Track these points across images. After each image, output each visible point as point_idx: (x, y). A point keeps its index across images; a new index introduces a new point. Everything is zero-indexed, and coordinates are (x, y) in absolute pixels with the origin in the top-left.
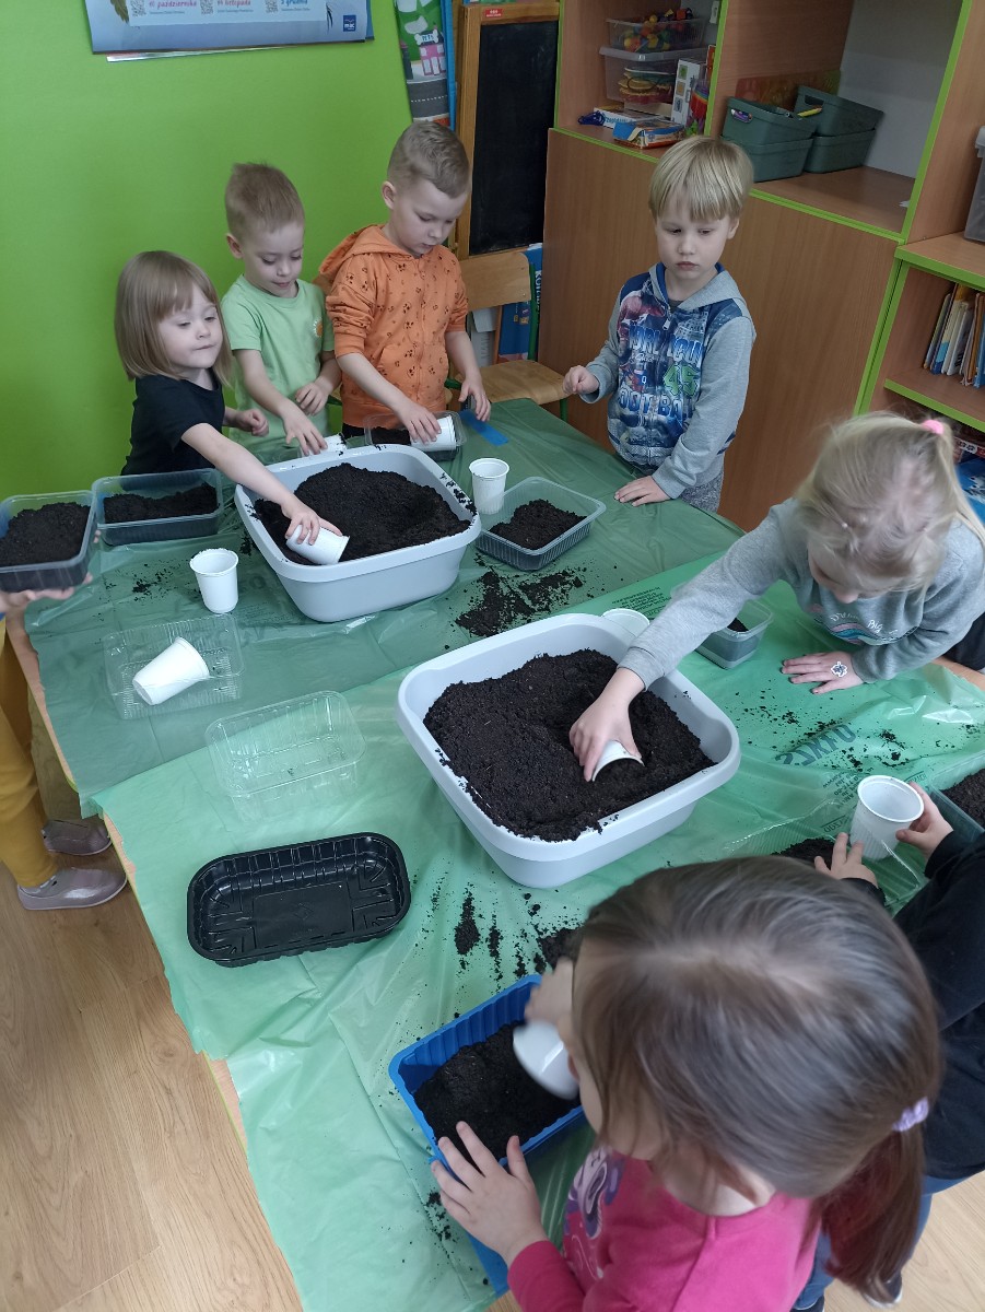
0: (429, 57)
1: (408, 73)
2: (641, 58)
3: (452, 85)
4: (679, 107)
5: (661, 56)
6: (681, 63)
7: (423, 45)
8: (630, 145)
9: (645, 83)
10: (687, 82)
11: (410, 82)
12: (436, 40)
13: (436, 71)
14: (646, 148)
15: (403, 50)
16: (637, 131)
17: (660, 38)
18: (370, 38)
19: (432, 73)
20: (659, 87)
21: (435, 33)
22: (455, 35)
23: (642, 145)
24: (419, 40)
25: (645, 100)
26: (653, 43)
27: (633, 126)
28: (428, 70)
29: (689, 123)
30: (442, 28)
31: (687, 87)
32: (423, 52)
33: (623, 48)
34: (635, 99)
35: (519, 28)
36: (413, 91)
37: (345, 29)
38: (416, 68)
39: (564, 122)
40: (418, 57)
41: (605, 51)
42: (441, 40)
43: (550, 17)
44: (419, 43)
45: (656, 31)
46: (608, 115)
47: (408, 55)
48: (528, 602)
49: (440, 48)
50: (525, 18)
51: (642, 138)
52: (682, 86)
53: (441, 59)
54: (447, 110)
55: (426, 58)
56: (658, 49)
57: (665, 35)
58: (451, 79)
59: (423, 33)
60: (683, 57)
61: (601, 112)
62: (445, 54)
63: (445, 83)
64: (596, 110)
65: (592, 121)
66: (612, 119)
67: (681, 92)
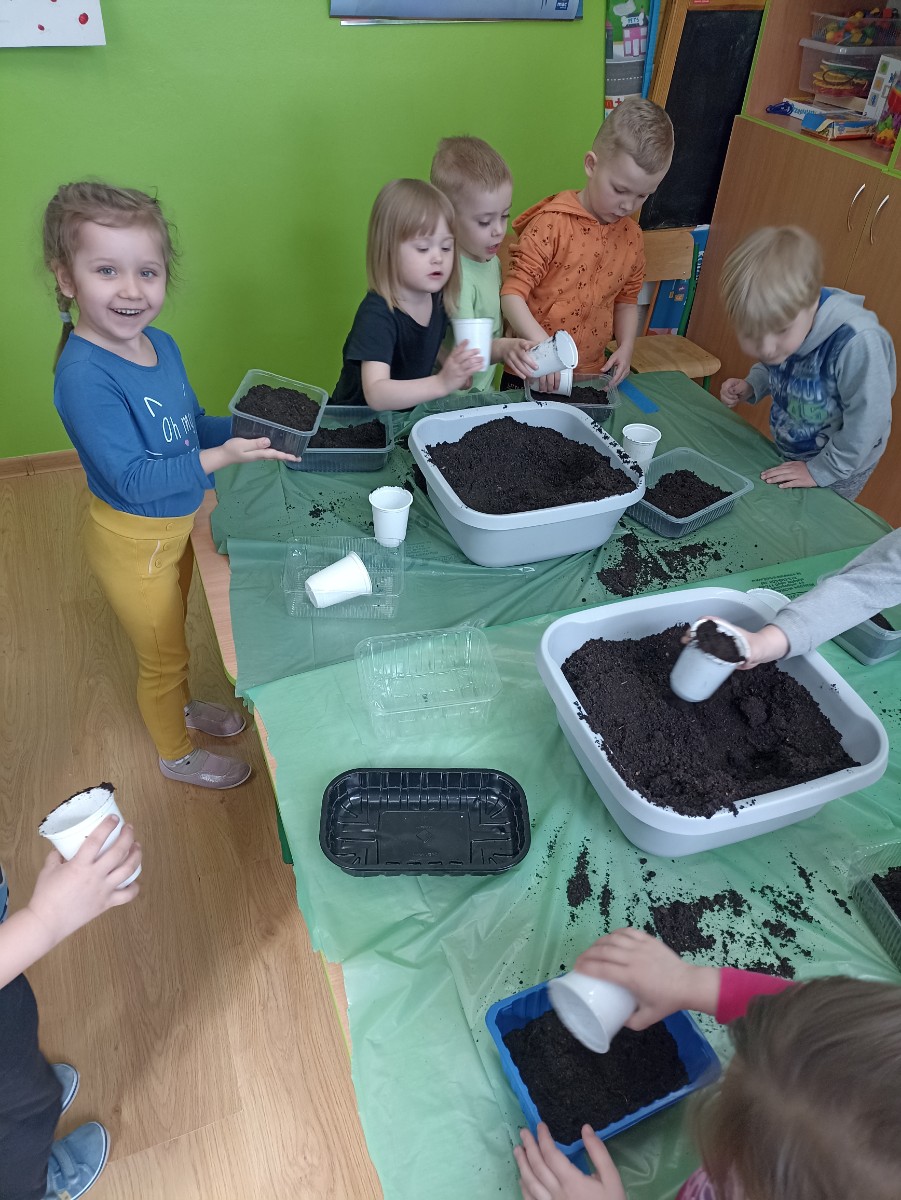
0: (631, 39)
1: (609, 53)
2: (842, 50)
3: (649, 67)
4: (873, 102)
5: (863, 50)
6: (883, 58)
7: (628, 27)
8: (817, 136)
9: (840, 75)
10: (887, 77)
11: (609, 61)
12: (641, 23)
13: (636, 53)
14: (833, 140)
15: (607, 31)
16: (827, 122)
17: (864, 34)
18: (579, 17)
19: (632, 54)
20: (856, 81)
21: (642, 16)
22: (661, 20)
23: (830, 137)
24: (625, 22)
25: (839, 93)
26: (856, 36)
27: (823, 118)
28: (628, 51)
29: (883, 118)
30: (649, 11)
31: (886, 82)
32: (627, 33)
33: (824, 41)
34: (828, 92)
35: (724, 15)
36: (609, 70)
37: (558, 8)
38: (618, 49)
39: (751, 111)
40: (621, 39)
41: (805, 43)
42: (646, 23)
43: (755, 6)
44: (624, 25)
45: (861, 26)
46: (798, 105)
47: (612, 35)
48: (666, 569)
49: (643, 31)
50: (732, 6)
51: (831, 129)
52: (880, 81)
53: (643, 41)
54: (640, 91)
55: (628, 39)
56: (861, 43)
57: (869, 31)
58: (650, 60)
59: (630, 16)
60: (886, 53)
61: (791, 102)
62: (647, 37)
63: (643, 64)
64: (785, 100)
65: (781, 110)
66: (801, 110)
67: (878, 87)
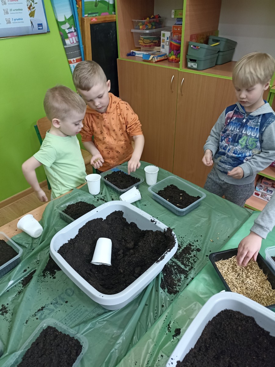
0: (71, 37)
1: (64, 44)
2: (147, 32)
3: (82, 46)
4: (163, 47)
5: (154, 31)
6: (162, 32)
7: (69, 33)
8: (150, 62)
9: (148, 40)
10: (166, 38)
11: (65, 47)
13: (75, 42)
14: (156, 62)
15: (61, 35)
16: (152, 56)
17: (152, 25)
18: (49, 32)
19: (73, 43)
20: (154, 41)
21: (73, 28)
22: (81, 29)
23: (154, 61)
24: (67, 31)
25: (150, 46)
26: (150, 26)
27: (149, 55)
28: (72, 42)
29: (170, 53)
30: (75, 26)
31: (166, 40)
32: (69, 35)
33: (139, 29)
34: (146, 46)
35: (103, 24)
36: (66, 49)
37: (39, 29)
38: (67, 41)
39: (122, 56)
40: (68, 38)
41: (133, 31)
42: (75, 31)
43: (113, 20)
45: (150, 22)
46: (137, 52)
47: (64, 37)
49: (75, 34)
50: (105, 21)
51: (154, 59)
52: (164, 40)
53: (76, 37)
54: (81, 55)
56: (152, 28)
58: (81, 44)
59: (68, 29)
60: (163, 30)
61: (134, 51)
62: (77, 35)
63: (79, 46)
64: (132, 51)
65: (131, 55)
66: (140, 54)
67: (164, 42)
